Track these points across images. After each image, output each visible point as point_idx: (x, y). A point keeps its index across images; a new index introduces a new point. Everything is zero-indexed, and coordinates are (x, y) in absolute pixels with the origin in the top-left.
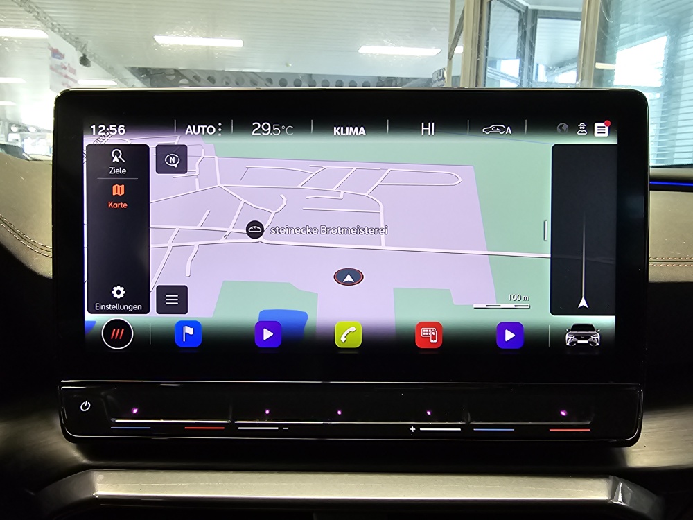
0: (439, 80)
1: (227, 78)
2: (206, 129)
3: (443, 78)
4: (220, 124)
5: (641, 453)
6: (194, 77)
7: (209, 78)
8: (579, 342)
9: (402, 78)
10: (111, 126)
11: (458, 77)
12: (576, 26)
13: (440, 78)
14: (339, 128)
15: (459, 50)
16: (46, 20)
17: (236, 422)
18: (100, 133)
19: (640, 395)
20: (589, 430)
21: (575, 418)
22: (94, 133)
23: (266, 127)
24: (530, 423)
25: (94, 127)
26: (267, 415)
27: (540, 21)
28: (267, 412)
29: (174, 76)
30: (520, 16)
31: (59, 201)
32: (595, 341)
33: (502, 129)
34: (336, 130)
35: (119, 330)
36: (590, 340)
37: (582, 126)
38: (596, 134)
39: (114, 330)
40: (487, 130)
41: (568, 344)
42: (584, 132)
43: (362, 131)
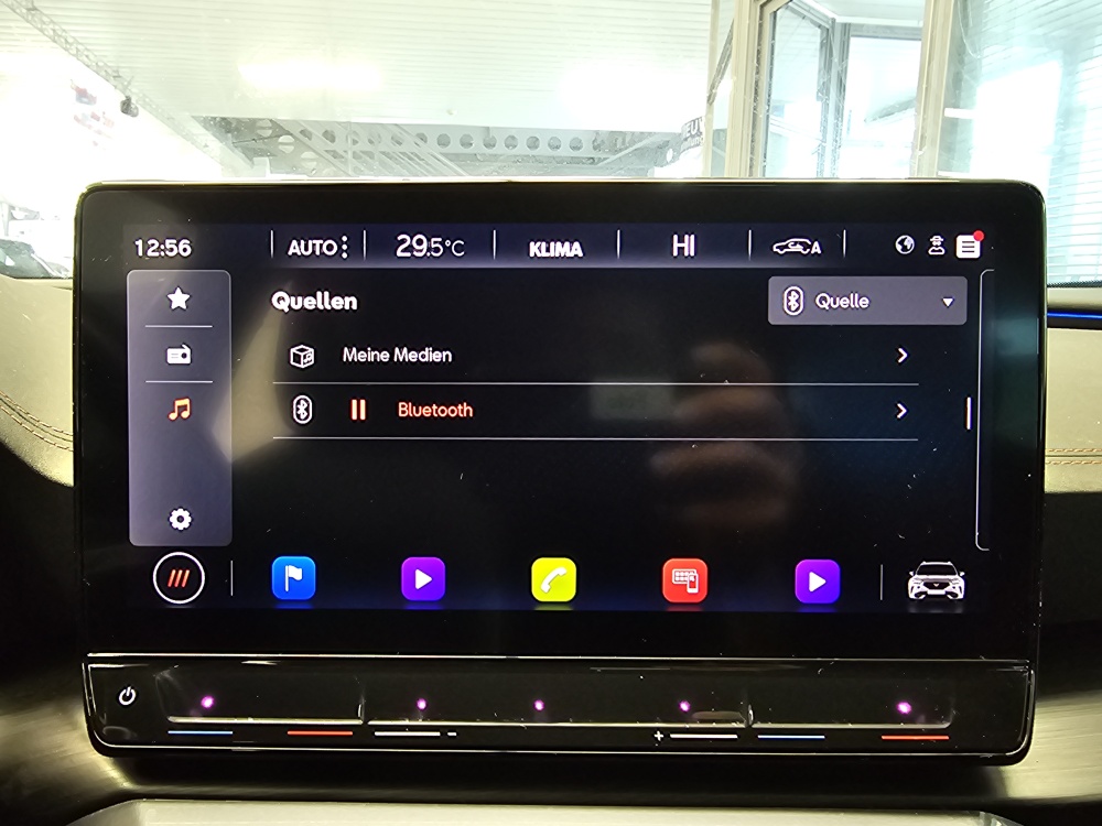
0: (692, 136)
1: (356, 133)
2: (321, 245)
3: (699, 133)
4: (344, 239)
5: (1031, 774)
6: (302, 132)
7: (326, 134)
8: (931, 592)
9: (633, 133)
10: (168, 241)
11: (724, 131)
12: (914, 48)
13: (694, 132)
14: (538, 244)
15: (726, 87)
16: (67, 42)
17: (371, 723)
18: (150, 253)
19: (1030, 679)
20: (947, 738)
21: (922, 718)
22: (140, 254)
23: (420, 242)
24: (850, 726)
25: (139, 243)
26: (422, 710)
27: (854, 41)
28: (422, 705)
29: (270, 132)
30: (822, 33)
31: (84, 363)
32: (957, 591)
33: (806, 246)
34: (534, 248)
35: (181, 572)
36: (948, 589)
37: (937, 240)
38: (960, 254)
39: (174, 572)
40: (781, 248)
41: (912, 596)
42: (940, 251)
43: (577, 249)
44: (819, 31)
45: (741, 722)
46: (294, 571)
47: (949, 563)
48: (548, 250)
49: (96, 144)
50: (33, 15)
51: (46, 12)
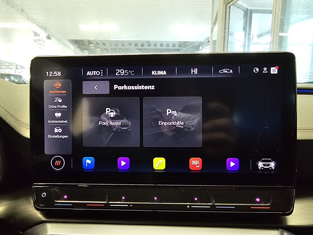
0: (207, 43)
1: (112, 43)
2: (96, 72)
3: (209, 41)
4: (102, 71)
5: (294, 219)
6: (96, 43)
7: (103, 44)
8: (265, 167)
9: (190, 42)
10: (55, 72)
11: (216, 41)
12: (270, 16)
13: (207, 41)
14: (154, 71)
15: (216, 28)
16: (32, 19)
17: (109, 202)
18: (50, 75)
19: (293, 192)
20: (269, 208)
21: (263, 202)
22: (47, 75)
23: (122, 71)
24: (242, 204)
25: (47, 73)
26: (123, 199)
27: (253, 15)
28: (123, 198)
29: (88, 43)
30: (244, 12)
31: (32, 105)
32: (272, 167)
33: (228, 71)
34: (153, 73)
35: (58, 161)
36: (270, 166)
37: (265, 69)
38: (272, 73)
39: (56, 161)
40: (221, 72)
41: (259, 168)
42: (266, 72)
43: (165, 73)
44: (243, 12)
45: (211, 203)
46: (88, 161)
47: (270, 159)
48: (157, 73)
49: (39, 48)
50: (23, 12)
51: (26, 11)
